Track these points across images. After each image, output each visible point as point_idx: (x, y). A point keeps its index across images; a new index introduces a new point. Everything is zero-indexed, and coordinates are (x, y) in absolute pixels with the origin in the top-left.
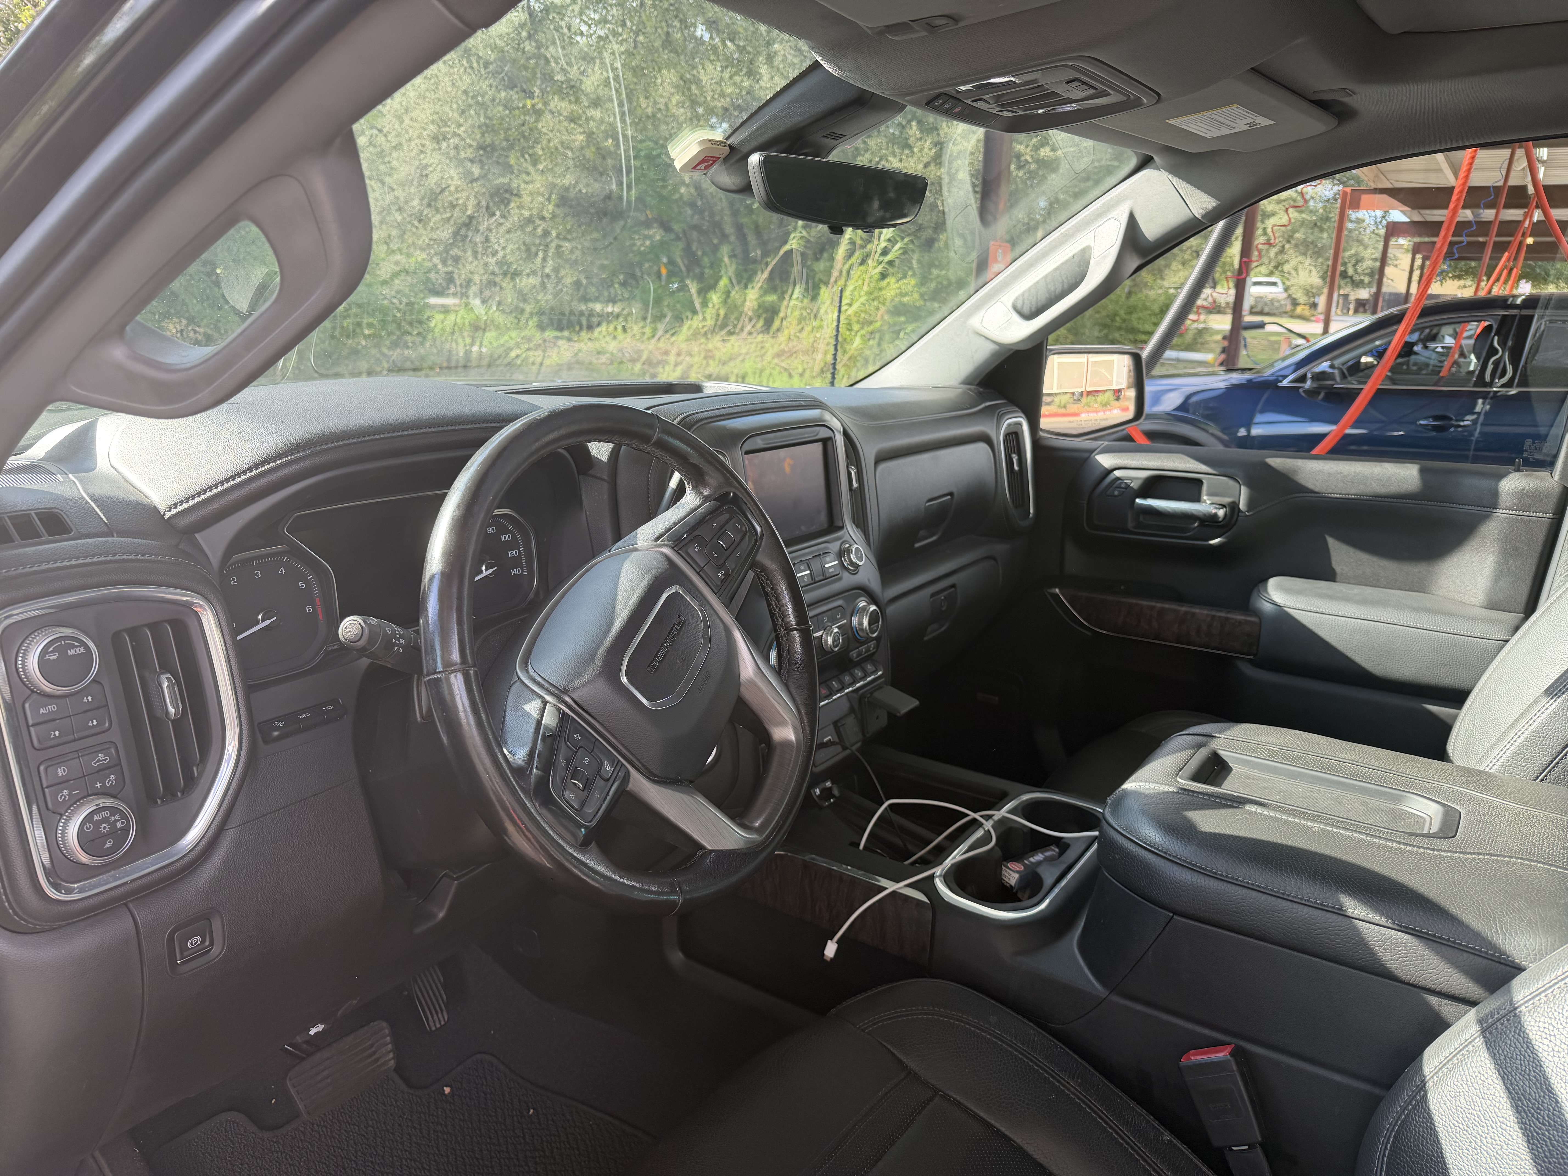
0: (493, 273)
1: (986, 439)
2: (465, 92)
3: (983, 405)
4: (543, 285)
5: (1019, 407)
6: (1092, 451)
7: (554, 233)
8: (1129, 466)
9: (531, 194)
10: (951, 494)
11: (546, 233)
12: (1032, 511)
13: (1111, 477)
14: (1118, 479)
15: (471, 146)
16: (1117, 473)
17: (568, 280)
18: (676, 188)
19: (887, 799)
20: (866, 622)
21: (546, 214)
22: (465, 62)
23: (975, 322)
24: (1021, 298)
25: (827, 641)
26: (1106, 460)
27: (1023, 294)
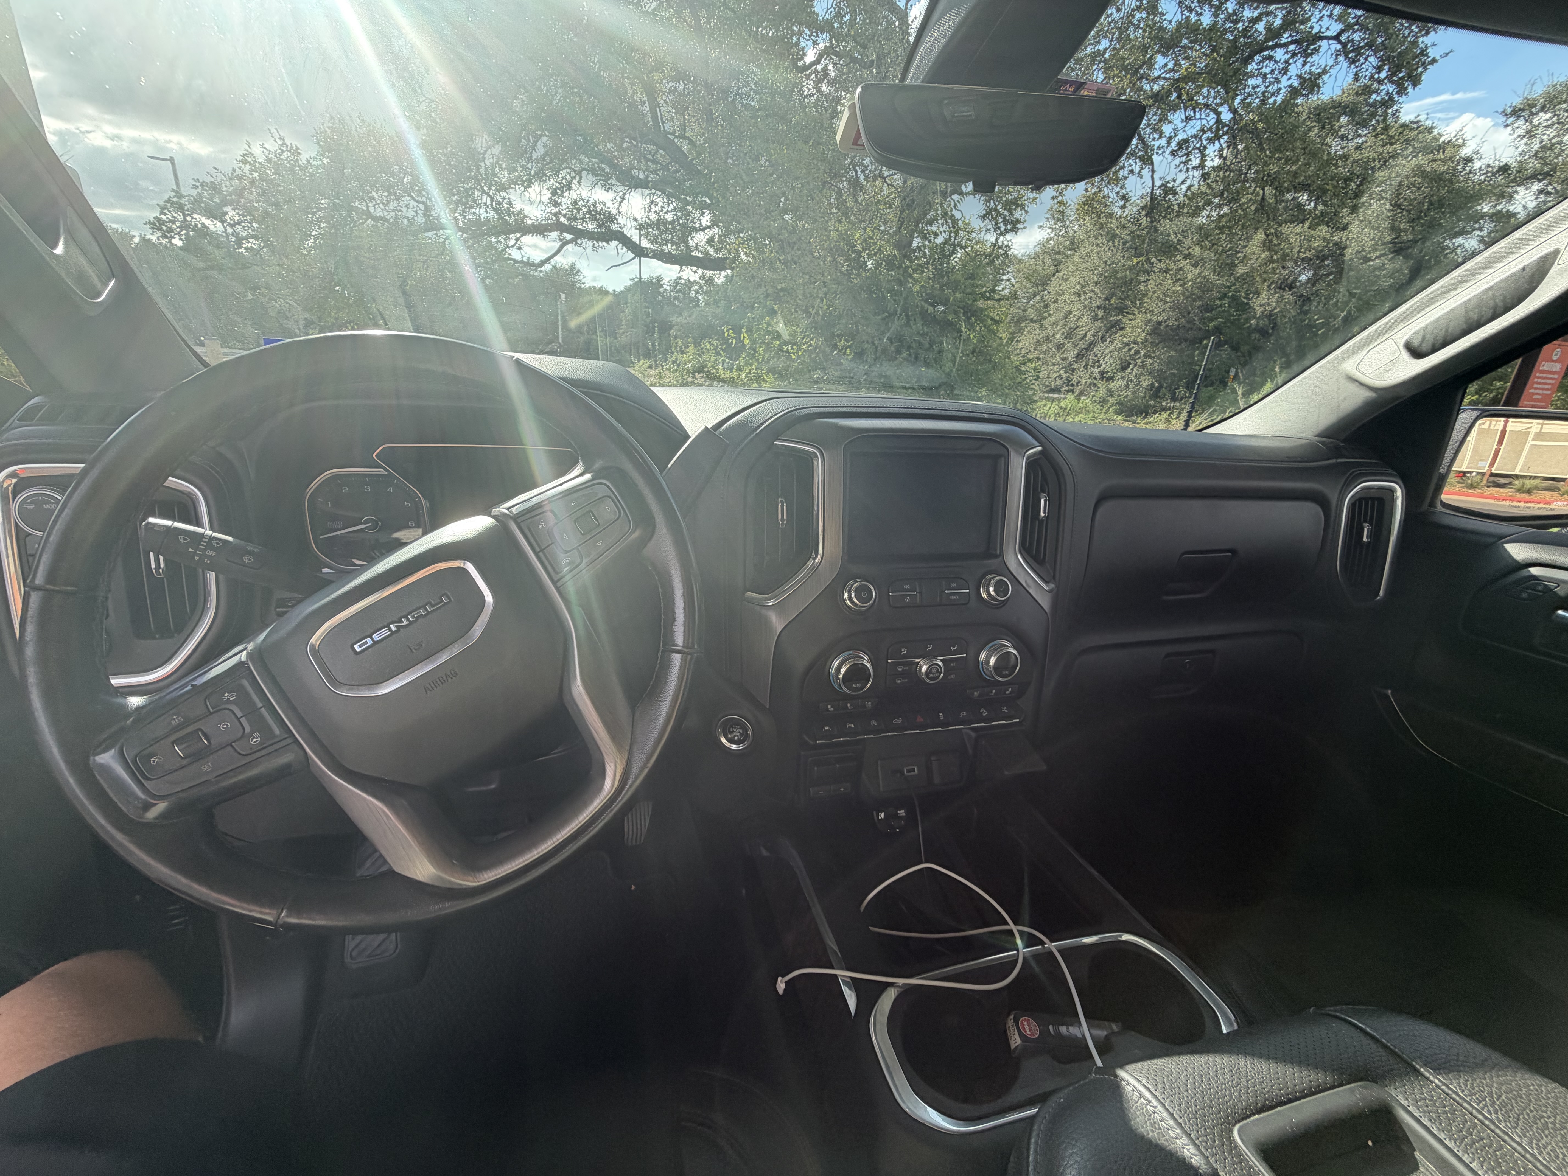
0: (1095, 378)
1: (1322, 501)
2: (1106, 262)
3: (1334, 461)
4: (1127, 386)
5: (1393, 469)
6: (1501, 537)
7: (1142, 353)
8: (1558, 564)
9: (1133, 327)
10: (1233, 551)
11: (1137, 352)
12: (1381, 593)
13: (1524, 573)
14: (1534, 577)
15: (1100, 298)
16: (1534, 571)
17: (1145, 384)
18: (1247, 320)
19: (927, 862)
20: (992, 661)
21: (1139, 340)
22: (1110, 243)
23: (1349, 366)
24: (1421, 333)
25: (921, 669)
26: (1518, 552)
27: (1426, 327)
